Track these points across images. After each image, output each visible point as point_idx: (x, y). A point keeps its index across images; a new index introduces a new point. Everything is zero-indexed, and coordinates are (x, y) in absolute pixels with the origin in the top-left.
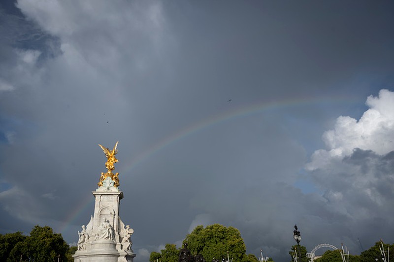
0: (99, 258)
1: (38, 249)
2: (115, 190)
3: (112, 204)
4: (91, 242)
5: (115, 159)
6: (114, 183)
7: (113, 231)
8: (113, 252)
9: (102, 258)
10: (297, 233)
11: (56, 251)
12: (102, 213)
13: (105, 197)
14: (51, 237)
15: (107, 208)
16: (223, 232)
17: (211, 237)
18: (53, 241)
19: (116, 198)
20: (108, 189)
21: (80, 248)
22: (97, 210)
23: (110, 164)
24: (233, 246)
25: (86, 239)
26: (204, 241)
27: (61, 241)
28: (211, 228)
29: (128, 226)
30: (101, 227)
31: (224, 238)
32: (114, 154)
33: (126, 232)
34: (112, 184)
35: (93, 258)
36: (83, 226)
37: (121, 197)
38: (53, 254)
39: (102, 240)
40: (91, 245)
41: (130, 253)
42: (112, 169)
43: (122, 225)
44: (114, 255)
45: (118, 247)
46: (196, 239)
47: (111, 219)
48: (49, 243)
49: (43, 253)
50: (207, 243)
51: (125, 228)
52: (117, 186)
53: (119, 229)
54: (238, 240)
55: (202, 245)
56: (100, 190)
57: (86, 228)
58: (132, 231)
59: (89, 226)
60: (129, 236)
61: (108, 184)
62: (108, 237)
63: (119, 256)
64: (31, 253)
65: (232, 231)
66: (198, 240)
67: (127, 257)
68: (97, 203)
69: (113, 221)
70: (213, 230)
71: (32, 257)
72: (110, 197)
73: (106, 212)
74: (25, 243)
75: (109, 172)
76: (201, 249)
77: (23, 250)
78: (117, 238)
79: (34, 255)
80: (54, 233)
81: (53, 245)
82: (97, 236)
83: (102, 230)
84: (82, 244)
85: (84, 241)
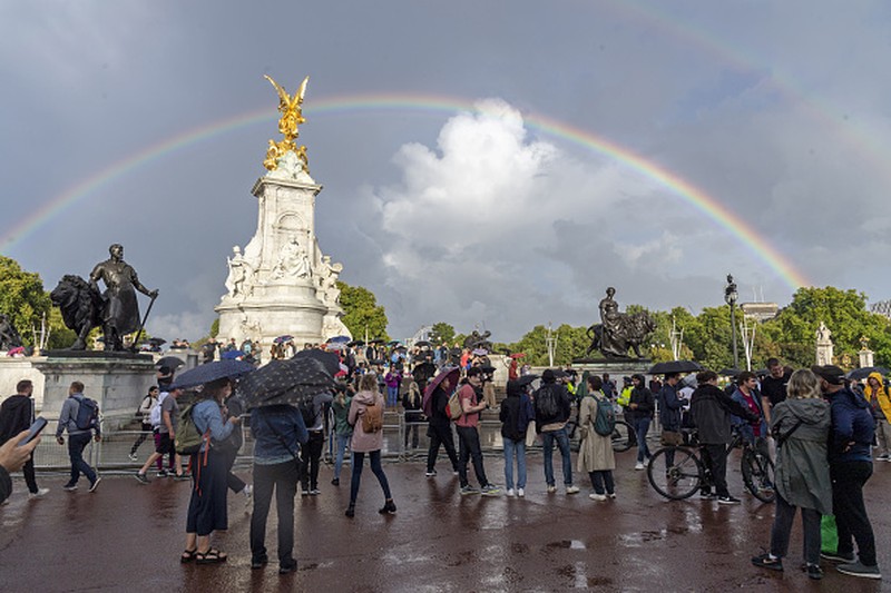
3: (303, 209)
4: (264, 282)
5: (300, 114)
6: (303, 168)
8: (315, 303)
9: (300, 314)
12: (284, 226)
13: (288, 192)
14: (19, 278)
15: (294, 215)
18: (25, 285)
19: (310, 197)
20: (295, 175)
23: (290, 124)
25: (247, 275)
29: (327, 258)
34: (299, 168)
36: (236, 249)
37: (318, 194)
39: (291, 279)
40: (266, 287)
42: (294, 137)
43: (319, 254)
44: (320, 311)
47: (302, 238)
48: (17, 289)
51: (323, 260)
54: (375, 309)
57: (242, 253)
58: (338, 268)
60: (334, 276)
61: (290, 167)
62: (305, 274)
63: (326, 312)
65: (364, 294)
67: (340, 315)
68: (269, 203)
69: (307, 244)
72: (297, 194)
73: (289, 223)
75: (288, 141)
78: (317, 279)
80: (22, 271)
81: (25, 293)
82: (278, 270)
83: (291, 259)
84: (239, 285)
85: (243, 279)
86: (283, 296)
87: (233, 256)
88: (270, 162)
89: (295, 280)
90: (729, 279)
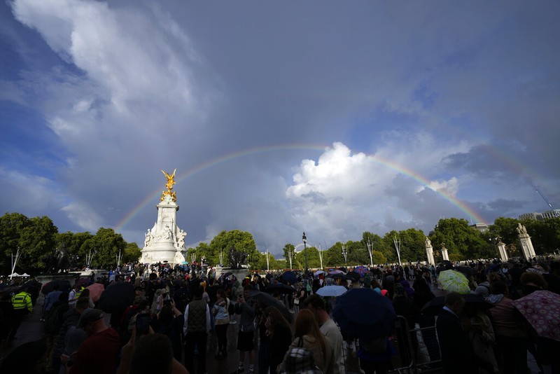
0: (162, 253)
1: (103, 244)
2: (173, 204)
3: (171, 214)
4: (155, 242)
5: (174, 181)
7: (172, 234)
8: (172, 248)
9: (165, 253)
10: (304, 237)
11: (117, 246)
12: (164, 221)
13: (166, 209)
14: (113, 236)
15: (167, 217)
16: (241, 235)
17: (232, 238)
18: (115, 239)
19: (174, 210)
20: (169, 203)
21: (147, 245)
22: (159, 219)
23: (170, 185)
24: (247, 245)
25: (151, 239)
26: (227, 241)
27: (121, 239)
28: (233, 232)
29: (182, 231)
30: (163, 231)
31: (241, 239)
32: (173, 178)
33: (181, 235)
35: (158, 253)
36: (149, 230)
37: (177, 209)
38: (115, 249)
39: (164, 240)
41: (184, 249)
43: (178, 230)
44: (173, 251)
45: (176, 245)
47: (170, 225)
48: (112, 241)
49: (107, 248)
50: (229, 243)
52: (175, 202)
53: (176, 232)
54: (251, 241)
55: (225, 244)
56: (162, 204)
58: (185, 234)
59: (154, 230)
60: (183, 237)
61: (168, 200)
62: (169, 238)
64: (98, 247)
65: (247, 235)
66: (222, 241)
67: (182, 252)
68: (159, 213)
70: (234, 234)
71: (98, 251)
72: (170, 209)
73: (166, 220)
74: (93, 240)
75: (169, 191)
76: (225, 247)
77: (91, 245)
78: (175, 239)
79: (100, 249)
80: (115, 234)
81: (115, 242)
82: (160, 237)
83: (164, 233)
84: (148, 243)
85: (149, 241)
86: (161, 246)
87: (147, 232)
88: (162, 199)
89: (165, 240)
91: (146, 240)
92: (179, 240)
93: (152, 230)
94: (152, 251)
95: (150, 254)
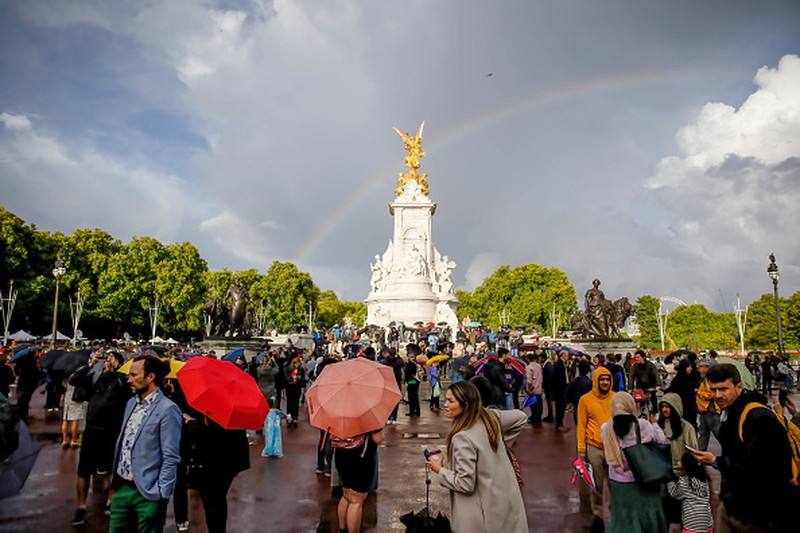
0: (410, 304)
1: (281, 292)
2: (424, 200)
3: (421, 222)
4: (393, 280)
5: (420, 150)
6: (422, 190)
7: (427, 264)
8: (428, 295)
9: (415, 304)
12: (407, 237)
13: (410, 211)
15: (414, 228)
16: (543, 275)
17: (525, 281)
18: (300, 282)
19: (427, 212)
20: (414, 198)
21: (376, 288)
22: (398, 233)
23: (413, 159)
24: (558, 296)
25: (383, 275)
26: (513, 288)
28: (524, 269)
29: (445, 258)
30: (407, 258)
31: (543, 284)
32: (419, 143)
33: (443, 267)
34: (419, 191)
35: (401, 304)
36: (377, 257)
37: (433, 210)
38: (302, 300)
39: (411, 277)
40: (394, 284)
42: (416, 168)
43: (438, 255)
44: (431, 300)
45: (435, 289)
46: (501, 285)
47: (420, 245)
48: (295, 285)
49: (289, 297)
50: (518, 290)
51: (442, 260)
52: (426, 194)
53: (433, 261)
54: (566, 287)
55: (510, 293)
56: (400, 200)
57: (381, 260)
58: (453, 265)
59: (387, 255)
60: (449, 272)
61: (412, 192)
62: (420, 274)
63: (439, 301)
64: (273, 297)
65: (556, 274)
66: (504, 287)
67: (450, 303)
68: (398, 221)
69: (425, 249)
71: (274, 303)
72: (416, 211)
73: (412, 234)
74: (264, 284)
75: (412, 172)
76: (510, 299)
77: (262, 294)
78: (432, 275)
79: (277, 300)
80: (299, 272)
81: (300, 287)
82: (402, 271)
83: (409, 262)
84: (378, 283)
85: (381, 279)
86: (406, 290)
87: (375, 262)
88: (400, 190)
89: (414, 278)
90: (772, 258)
91: (374, 279)
92: (442, 279)
93: (384, 257)
94: (388, 300)
95: (385, 307)
